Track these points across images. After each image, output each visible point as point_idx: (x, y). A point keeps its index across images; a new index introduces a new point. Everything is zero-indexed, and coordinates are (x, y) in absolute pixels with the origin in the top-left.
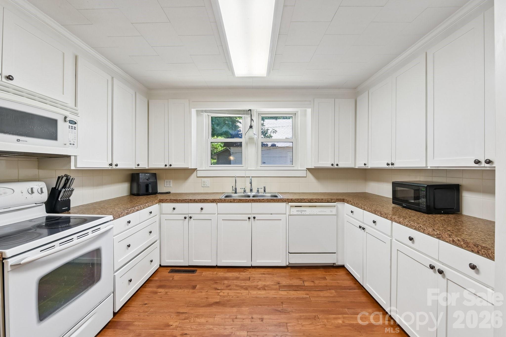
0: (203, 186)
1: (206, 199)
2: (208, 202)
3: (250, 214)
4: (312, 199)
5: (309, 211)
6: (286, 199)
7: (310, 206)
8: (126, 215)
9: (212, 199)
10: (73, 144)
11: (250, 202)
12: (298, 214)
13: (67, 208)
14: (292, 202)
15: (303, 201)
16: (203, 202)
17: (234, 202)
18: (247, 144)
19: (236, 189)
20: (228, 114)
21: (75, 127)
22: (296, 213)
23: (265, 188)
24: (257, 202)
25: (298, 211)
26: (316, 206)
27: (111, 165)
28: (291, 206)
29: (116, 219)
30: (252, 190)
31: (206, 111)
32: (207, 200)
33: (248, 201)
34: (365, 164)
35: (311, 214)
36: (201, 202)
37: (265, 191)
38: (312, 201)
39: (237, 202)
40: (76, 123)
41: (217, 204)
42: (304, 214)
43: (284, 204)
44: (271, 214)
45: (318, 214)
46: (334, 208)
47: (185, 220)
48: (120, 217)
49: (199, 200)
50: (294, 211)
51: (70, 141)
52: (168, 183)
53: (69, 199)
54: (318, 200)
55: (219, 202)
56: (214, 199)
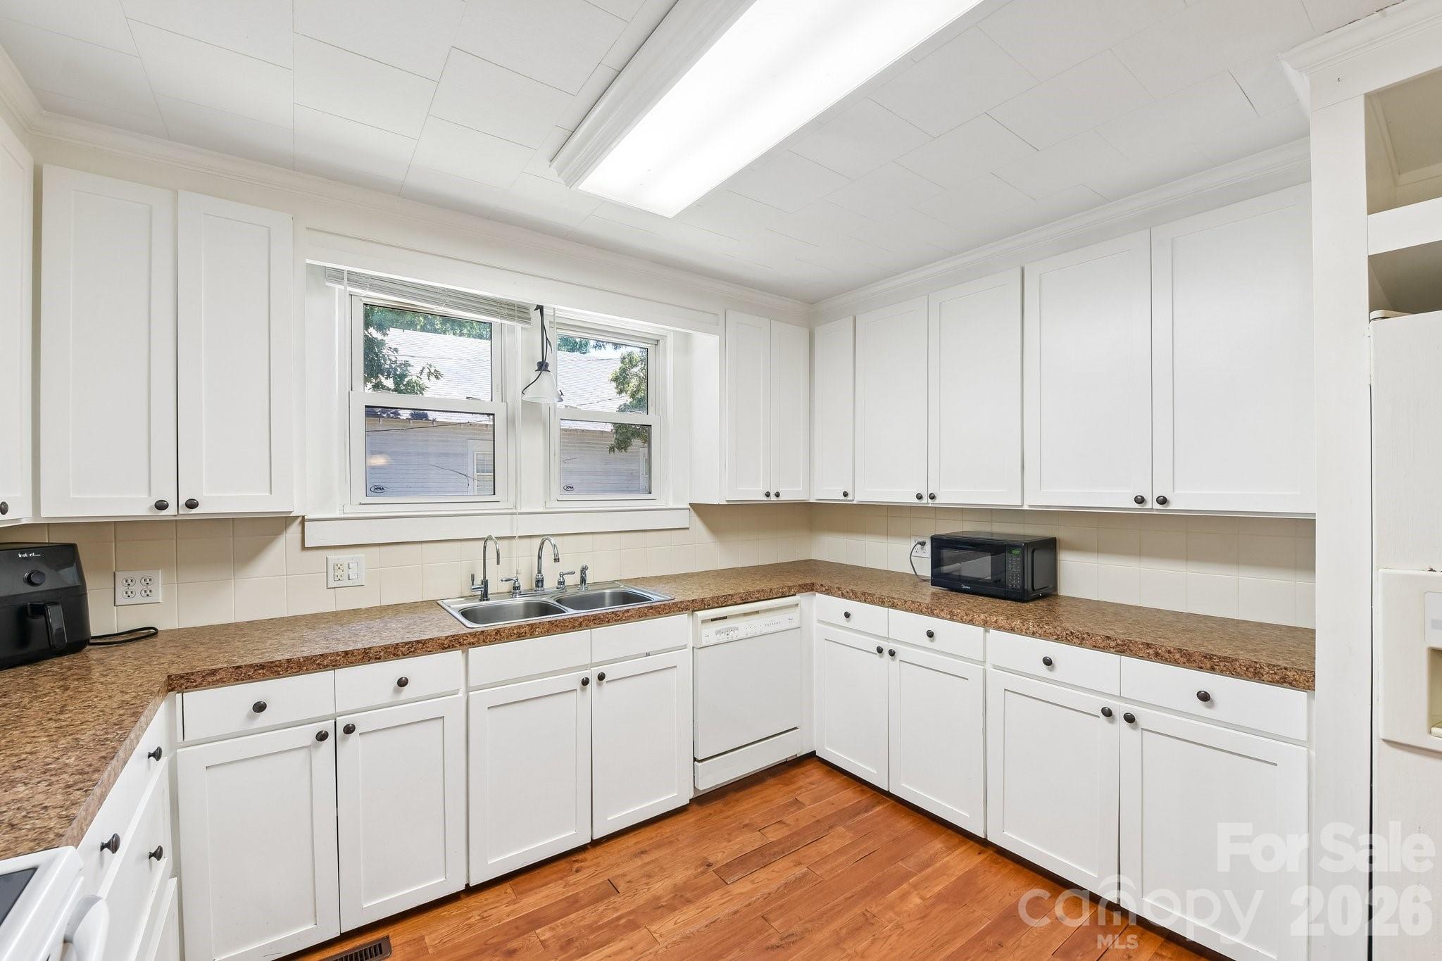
0: (332, 584)
1: (418, 642)
2: (430, 652)
4: (749, 594)
5: (745, 627)
6: (688, 601)
7: (745, 614)
9: (447, 637)
11: (588, 627)
12: (721, 641)
14: (704, 609)
15: (730, 602)
16: (405, 655)
17: (532, 636)
19: (485, 583)
20: (448, 306)
22: (714, 639)
23: (584, 570)
24: (608, 622)
25: (718, 632)
26: (757, 612)
28: (703, 622)
30: (542, 581)
31: (354, 279)
32: (424, 643)
33: (580, 625)
34: (845, 494)
35: (749, 635)
36: (398, 655)
37: (583, 580)
38: (750, 600)
39: (542, 634)
41: (466, 652)
42: (735, 638)
43: (683, 618)
44: (648, 655)
45: (763, 632)
46: (792, 609)
49: (386, 648)
50: (710, 634)
52: (137, 587)
54: (762, 593)
55: (473, 644)
56: (453, 636)
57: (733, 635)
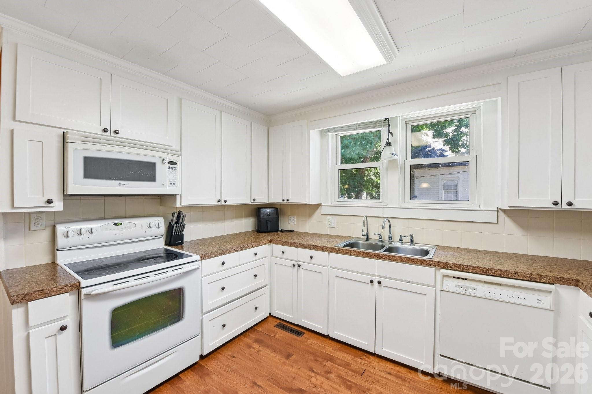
0: (329, 226)
1: (316, 246)
2: (319, 250)
3: (375, 276)
4: (491, 270)
5: (482, 290)
6: (435, 261)
7: (485, 282)
8: (220, 256)
9: (323, 247)
10: (174, 184)
11: (374, 258)
12: (459, 292)
13: (180, 242)
14: (447, 269)
15: (470, 271)
16: (313, 249)
17: (351, 255)
18: (386, 169)
19: (367, 234)
21: (175, 168)
22: (455, 289)
23: (412, 236)
24: (384, 259)
25: (458, 286)
26: (500, 285)
27: (219, 201)
28: (444, 276)
29: (206, 259)
30: (391, 237)
31: (330, 130)
32: (318, 247)
33: (371, 256)
35: (487, 297)
36: (311, 248)
38: (492, 274)
39: (354, 255)
40: (176, 164)
41: (329, 253)
42: (472, 294)
43: (432, 270)
44: (409, 282)
45: (503, 299)
46: (548, 294)
47: (294, 268)
48: (211, 258)
49: (308, 245)
50: (452, 285)
51: (170, 181)
52: (292, 220)
53: (182, 234)
54: (505, 273)
55: (331, 251)
56: (325, 247)
57: (472, 293)
